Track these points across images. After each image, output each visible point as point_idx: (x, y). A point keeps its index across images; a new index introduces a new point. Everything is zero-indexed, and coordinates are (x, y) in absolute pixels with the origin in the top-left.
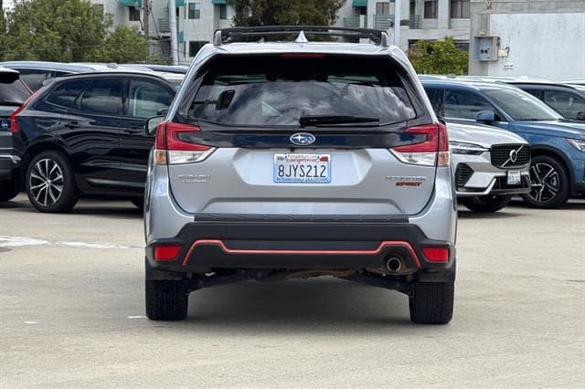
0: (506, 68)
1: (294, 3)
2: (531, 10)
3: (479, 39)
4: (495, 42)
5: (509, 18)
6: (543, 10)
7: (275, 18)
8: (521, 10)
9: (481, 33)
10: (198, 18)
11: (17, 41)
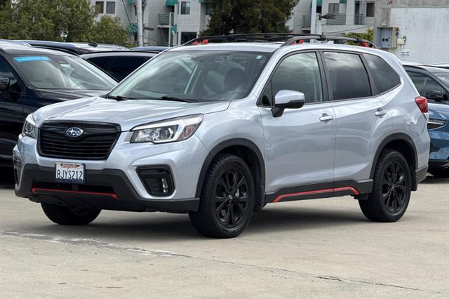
0: (403, 54)
1: (257, 2)
2: (425, 5)
3: (381, 29)
4: (394, 32)
5: (407, 12)
6: (435, 5)
7: (242, 13)
8: (417, 5)
9: (383, 24)
10: (189, 13)
11: (19, 27)
